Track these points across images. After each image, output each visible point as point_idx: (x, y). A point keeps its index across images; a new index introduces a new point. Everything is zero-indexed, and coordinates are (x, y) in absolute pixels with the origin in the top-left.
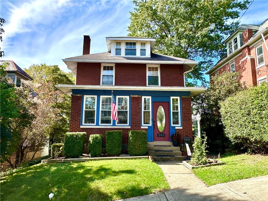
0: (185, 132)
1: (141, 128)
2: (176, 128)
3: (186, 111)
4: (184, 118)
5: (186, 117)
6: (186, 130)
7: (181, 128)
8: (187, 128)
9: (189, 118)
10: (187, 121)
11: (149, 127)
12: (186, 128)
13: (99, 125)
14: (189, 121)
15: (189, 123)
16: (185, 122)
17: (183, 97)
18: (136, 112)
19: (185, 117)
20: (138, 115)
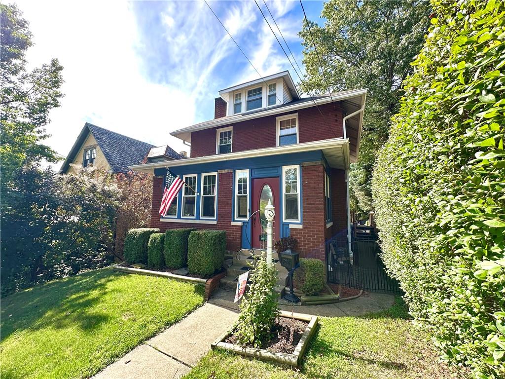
0: (308, 236)
1: (232, 224)
2: (291, 226)
3: (310, 193)
4: (306, 207)
5: (311, 204)
6: (311, 231)
7: (301, 227)
8: (313, 228)
9: (318, 207)
10: (313, 212)
11: (244, 222)
12: (310, 228)
13: (182, 217)
14: (317, 212)
15: (318, 218)
16: (308, 215)
17: (306, 164)
18: (225, 197)
19: (308, 204)
20: (228, 202)
